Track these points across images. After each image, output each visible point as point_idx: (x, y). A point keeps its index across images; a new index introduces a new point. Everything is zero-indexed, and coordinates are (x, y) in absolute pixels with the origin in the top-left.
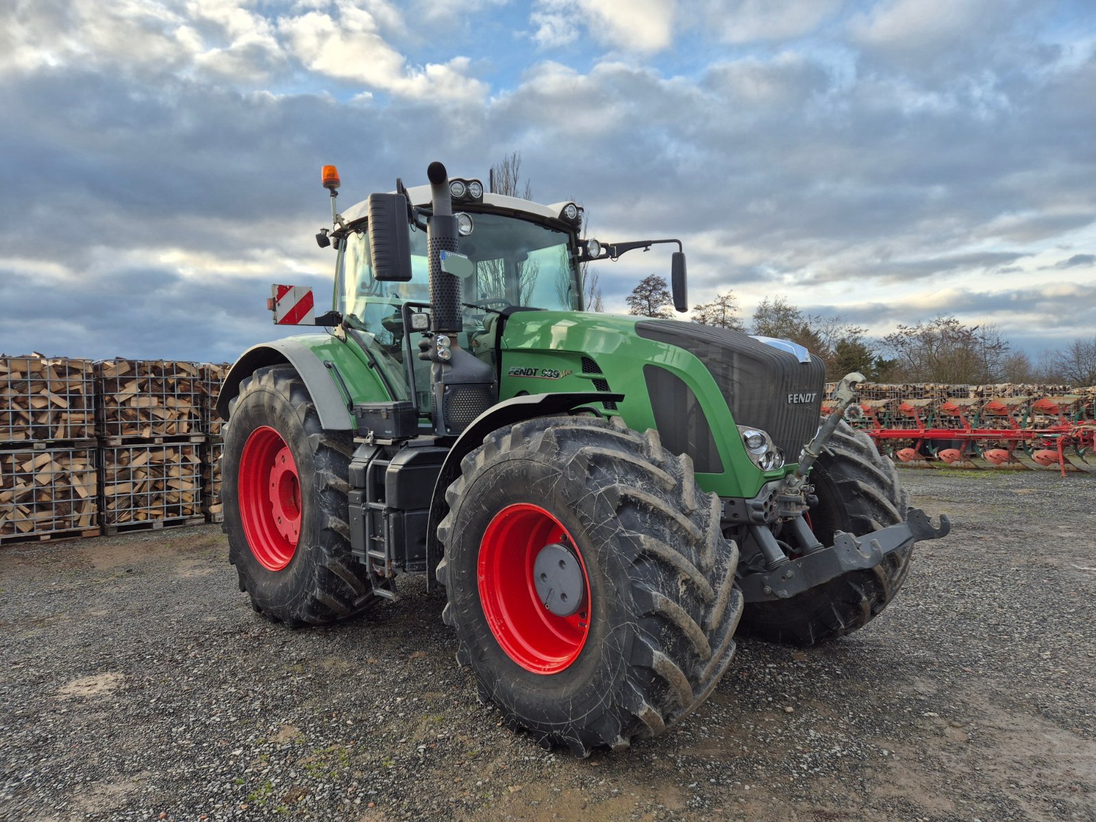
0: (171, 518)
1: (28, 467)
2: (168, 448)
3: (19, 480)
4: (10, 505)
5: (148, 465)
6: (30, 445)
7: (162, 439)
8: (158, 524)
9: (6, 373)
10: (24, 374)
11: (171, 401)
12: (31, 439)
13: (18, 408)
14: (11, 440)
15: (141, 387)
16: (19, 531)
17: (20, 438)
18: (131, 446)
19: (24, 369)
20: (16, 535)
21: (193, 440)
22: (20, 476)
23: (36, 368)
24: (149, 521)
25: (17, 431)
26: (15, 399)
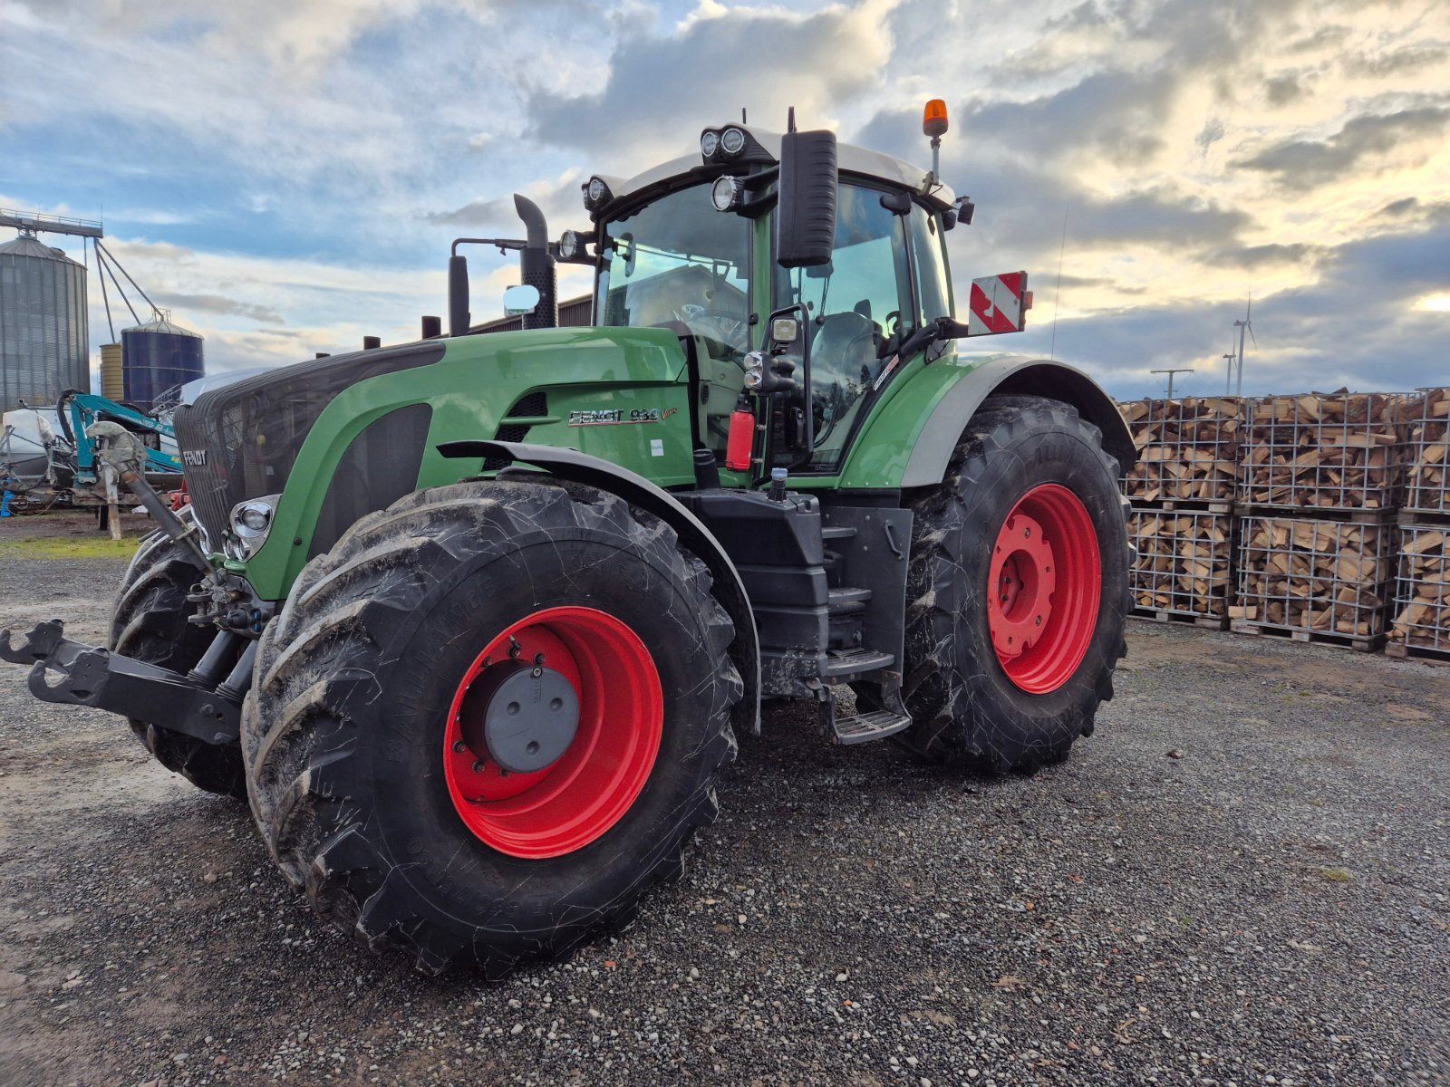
0: (1178, 612)
2: (1181, 516)
5: (1156, 537)
7: (1171, 504)
8: (1162, 616)
11: (1190, 454)
15: (1157, 433)
18: (1140, 510)
21: (1212, 508)
24: (1153, 608)
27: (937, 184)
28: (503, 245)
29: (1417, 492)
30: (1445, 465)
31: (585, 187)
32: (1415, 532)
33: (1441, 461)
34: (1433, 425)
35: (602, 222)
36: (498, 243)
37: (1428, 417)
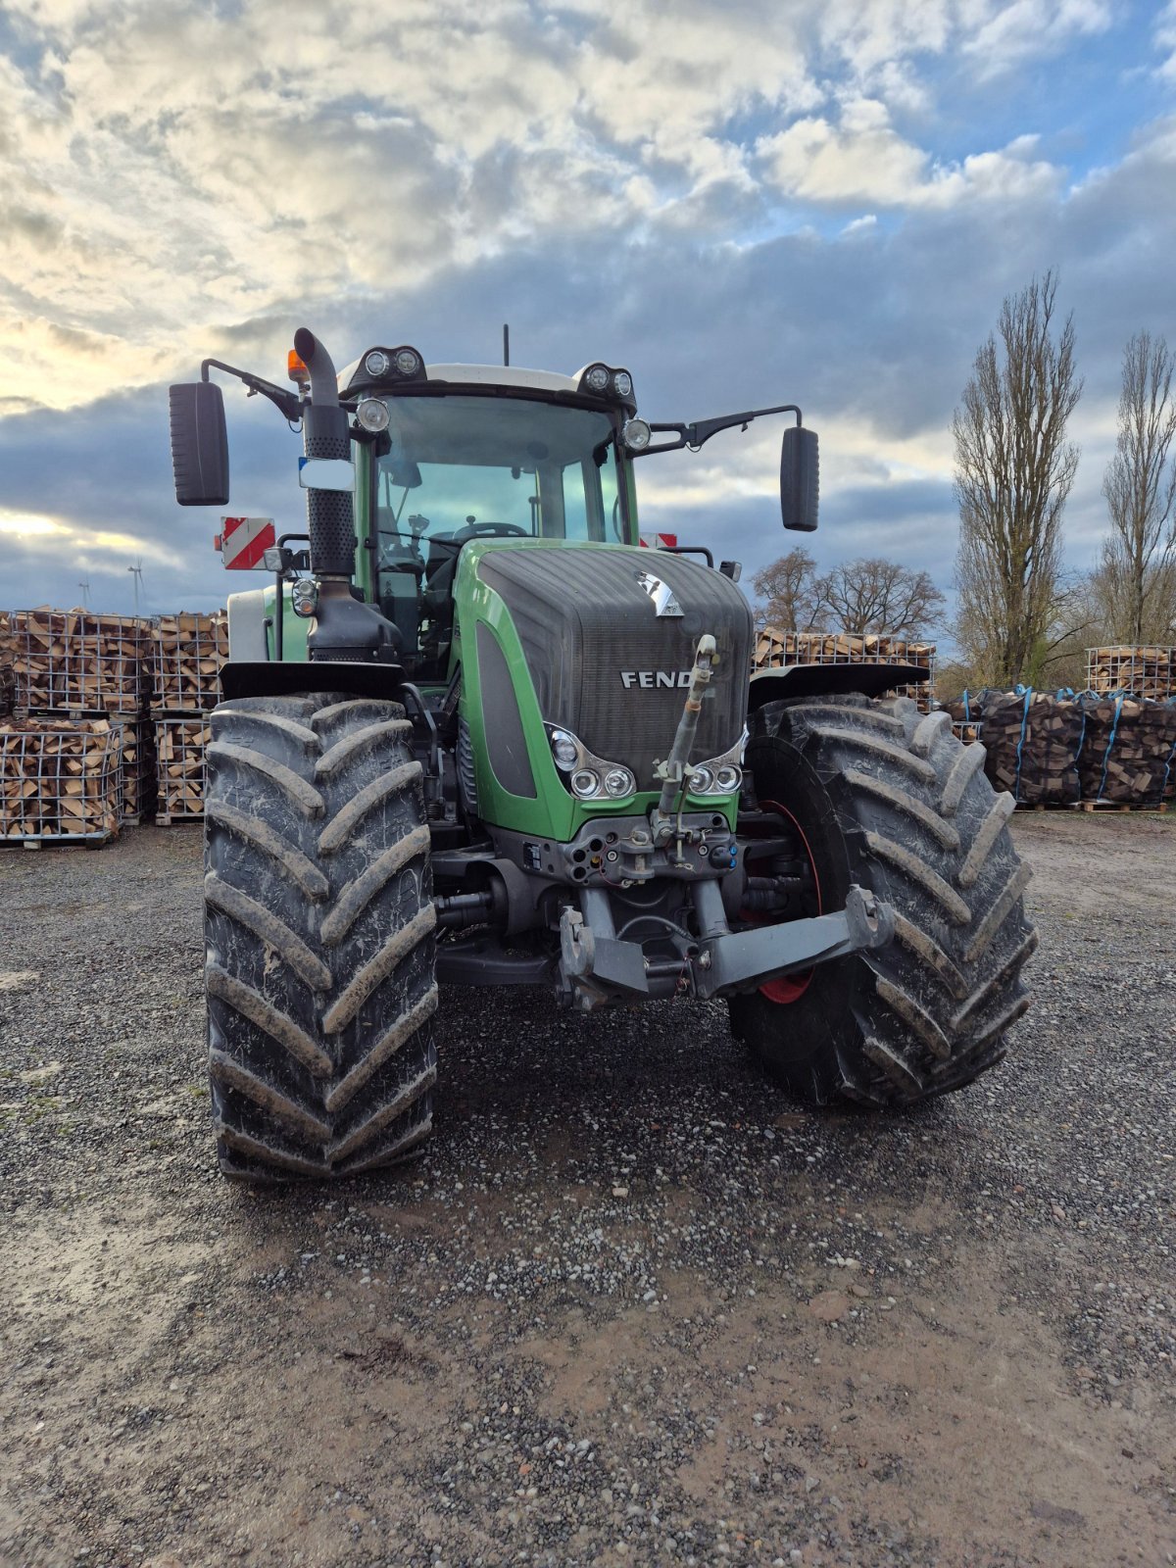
1: (198, 739)
3: (190, 754)
4: (181, 782)
6: (199, 716)
9: (175, 633)
10: (193, 634)
12: (200, 709)
13: (187, 672)
14: (180, 709)
16: (189, 810)
17: (189, 707)
19: (192, 629)
20: (186, 814)
22: (192, 749)
23: (205, 627)
25: (187, 698)
26: (185, 663)
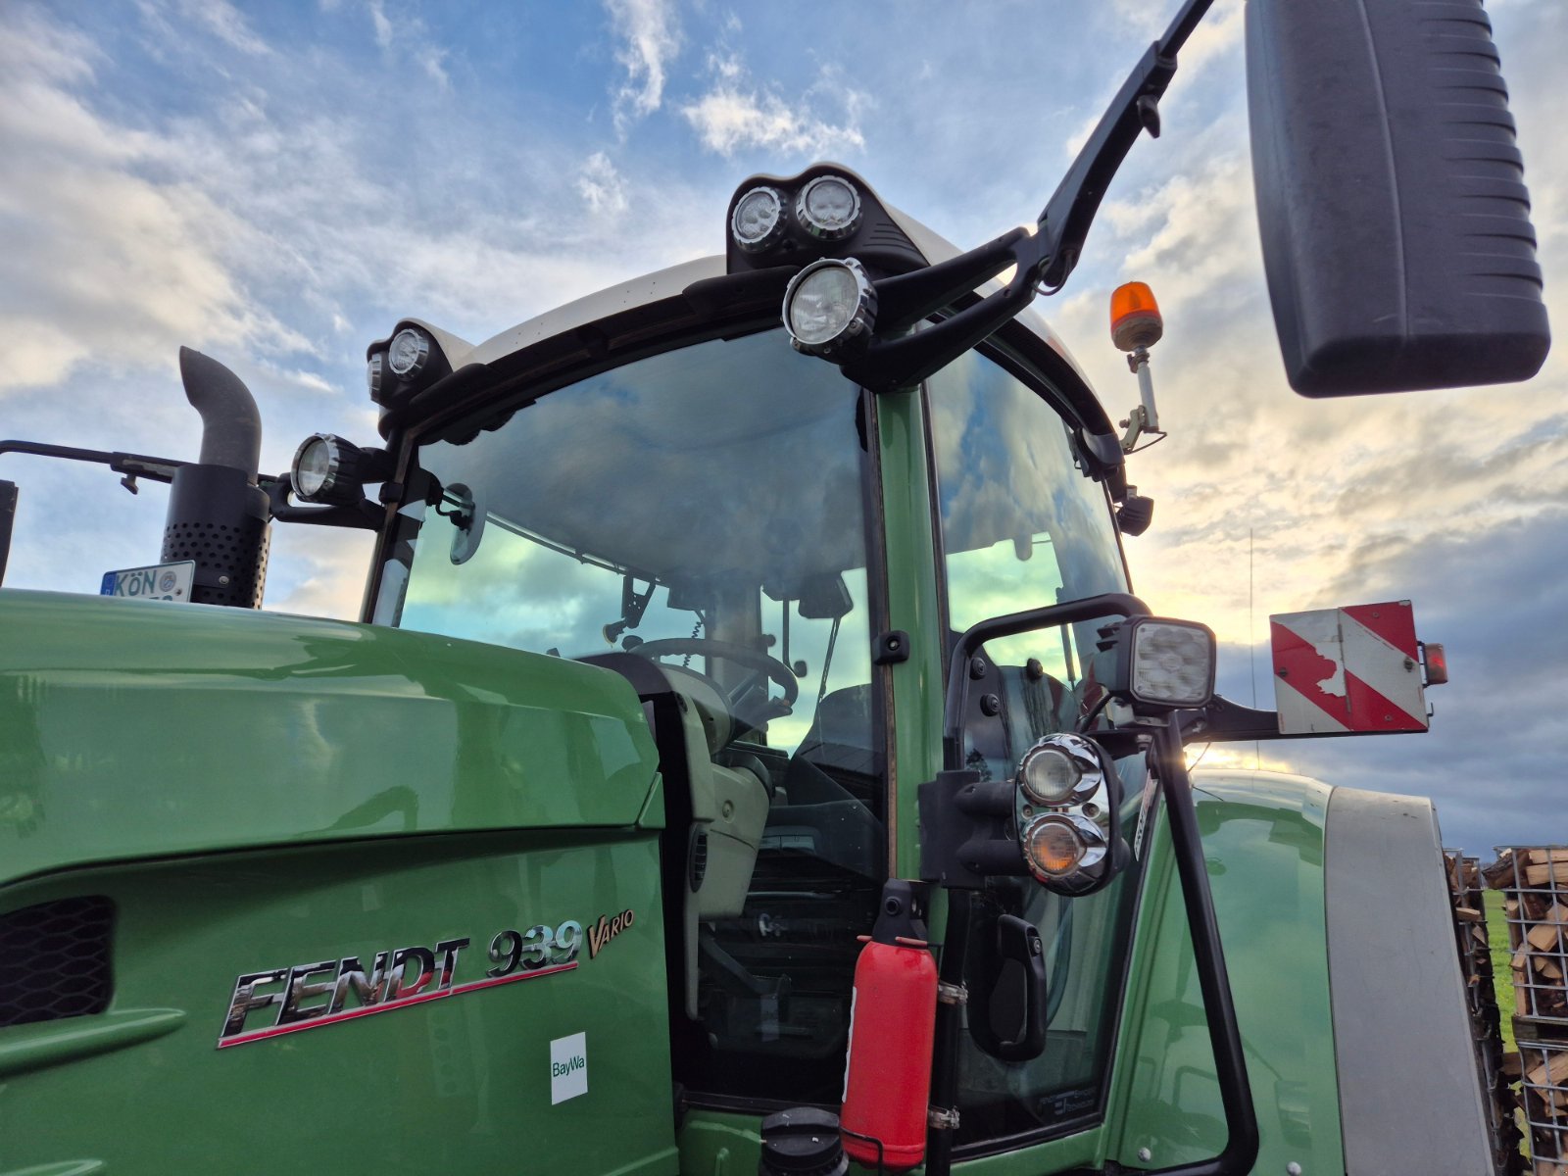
27: (1155, 430)
28: (133, 468)
29: (1532, 992)
30: (1562, 954)
31: (379, 349)
32: (1545, 1052)
33: (1556, 949)
34: (1532, 898)
35: (410, 435)
36: (117, 461)
37: (1522, 887)
